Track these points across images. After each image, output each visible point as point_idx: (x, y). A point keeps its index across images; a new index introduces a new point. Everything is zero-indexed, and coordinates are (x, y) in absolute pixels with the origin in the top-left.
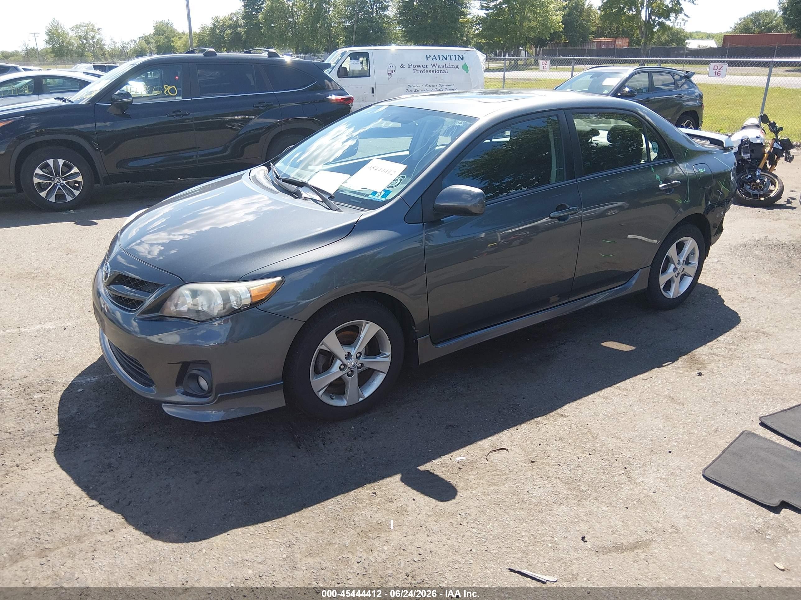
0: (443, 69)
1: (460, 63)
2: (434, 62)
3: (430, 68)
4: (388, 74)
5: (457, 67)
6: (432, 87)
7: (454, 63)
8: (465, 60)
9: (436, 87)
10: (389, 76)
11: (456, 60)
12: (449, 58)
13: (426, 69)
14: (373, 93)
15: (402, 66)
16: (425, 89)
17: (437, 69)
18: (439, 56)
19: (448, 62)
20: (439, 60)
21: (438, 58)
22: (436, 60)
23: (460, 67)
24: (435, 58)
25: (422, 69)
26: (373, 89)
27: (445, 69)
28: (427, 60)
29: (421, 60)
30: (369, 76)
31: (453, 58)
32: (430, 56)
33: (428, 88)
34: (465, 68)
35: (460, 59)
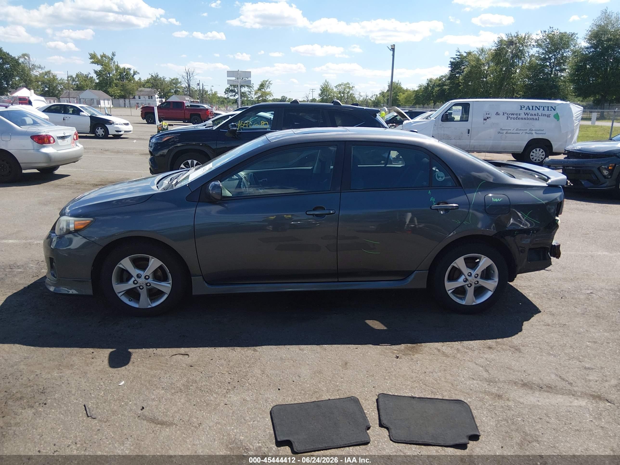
0: (535, 117)
1: (553, 113)
2: (528, 111)
3: (523, 116)
4: (484, 119)
5: (548, 116)
6: (522, 131)
7: (546, 112)
8: (557, 111)
9: (526, 131)
10: (485, 121)
11: (548, 110)
12: (541, 109)
13: (519, 117)
14: (469, 133)
15: (497, 114)
16: (516, 132)
17: (529, 117)
18: (533, 107)
19: (540, 112)
20: (533, 109)
21: (531, 108)
22: (530, 109)
23: (552, 116)
24: (529, 108)
25: (515, 116)
26: (469, 130)
27: (537, 117)
28: (521, 109)
29: (516, 109)
30: (467, 121)
31: (546, 109)
32: (524, 107)
33: (518, 132)
34: (557, 117)
35: (552, 109)
